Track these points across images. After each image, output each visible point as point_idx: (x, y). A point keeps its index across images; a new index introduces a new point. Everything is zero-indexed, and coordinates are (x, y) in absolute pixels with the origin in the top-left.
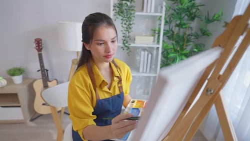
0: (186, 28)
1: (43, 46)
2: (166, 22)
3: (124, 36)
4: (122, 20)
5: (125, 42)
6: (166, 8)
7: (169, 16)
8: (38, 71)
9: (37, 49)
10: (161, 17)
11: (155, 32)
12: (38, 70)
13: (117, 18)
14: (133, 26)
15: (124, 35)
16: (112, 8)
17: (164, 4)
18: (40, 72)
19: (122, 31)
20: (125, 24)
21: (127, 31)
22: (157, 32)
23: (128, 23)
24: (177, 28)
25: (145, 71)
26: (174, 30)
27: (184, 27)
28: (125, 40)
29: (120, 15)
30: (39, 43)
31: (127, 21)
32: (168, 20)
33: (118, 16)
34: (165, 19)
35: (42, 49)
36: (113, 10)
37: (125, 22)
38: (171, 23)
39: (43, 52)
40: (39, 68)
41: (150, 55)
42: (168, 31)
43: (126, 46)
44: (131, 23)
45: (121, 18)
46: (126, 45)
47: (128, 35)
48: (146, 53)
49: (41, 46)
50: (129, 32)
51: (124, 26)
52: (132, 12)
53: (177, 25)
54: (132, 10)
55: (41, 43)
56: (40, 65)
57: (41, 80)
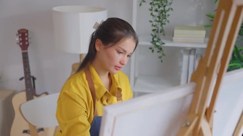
1: (30, 41)
3: (154, 30)
4: (151, 4)
5: (155, 39)
8: (21, 79)
9: (20, 46)
12: (21, 77)
14: (170, 12)
15: (154, 28)
18: (24, 80)
19: (151, 22)
20: (156, 11)
21: (159, 21)
23: (160, 9)
28: (155, 36)
30: (23, 35)
31: (159, 7)
35: (28, 45)
37: (157, 7)
39: (30, 51)
40: (23, 75)
43: (157, 46)
44: (167, 8)
46: (158, 44)
47: (160, 28)
49: (27, 41)
50: (162, 24)
51: (155, 13)
55: (27, 36)
56: (25, 70)
57: (24, 93)
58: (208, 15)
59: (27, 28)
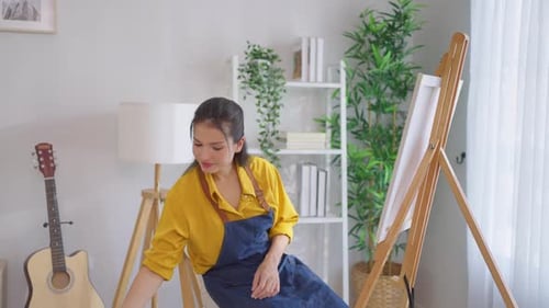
0: (392, 112)
1: (55, 161)
2: (350, 101)
3: (262, 133)
4: (258, 97)
5: (265, 145)
6: (347, 73)
7: (355, 89)
9: (41, 169)
10: (339, 90)
11: (324, 125)
12: (44, 222)
13: (249, 93)
14: (281, 109)
15: (263, 130)
16: (236, 73)
17: (343, 64)
18: (48, 228)
19: (258, 121)
20: (265, 106)
21: (269, 120)
22: (328, 124)
23: (271, 104)
24: (373, 114)
25: (313, 213)
26: (367, 120)
27: (387, 110)
28: (265, 141)
29: (254, 88)
30: (45, 156)
31: (269, 101)
32: (353, 97)
33: (251, 90)
34: (348, 95)
35: (54, 168)
36: (239, 77)
37: (266, 101)
38: (359, 101)
39: (58, 177)
40: (46, 219)
41: (322, 174)
42: (354, 120)
43: (270, 154)
44: (278, 103)
45: (257, 93)
46: (270, 151)
47: (271, 129)
48: (314, 168)
49: (53, 161)
50: (274, 124)
51: (263, 110)
52: (280, 81)
53: (373, 108)
54: (280, 77)
55: (51, 154)
56: (49, 210)
57: (49, 251)
58: (316, 120)
59: (50, 143)
